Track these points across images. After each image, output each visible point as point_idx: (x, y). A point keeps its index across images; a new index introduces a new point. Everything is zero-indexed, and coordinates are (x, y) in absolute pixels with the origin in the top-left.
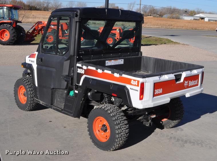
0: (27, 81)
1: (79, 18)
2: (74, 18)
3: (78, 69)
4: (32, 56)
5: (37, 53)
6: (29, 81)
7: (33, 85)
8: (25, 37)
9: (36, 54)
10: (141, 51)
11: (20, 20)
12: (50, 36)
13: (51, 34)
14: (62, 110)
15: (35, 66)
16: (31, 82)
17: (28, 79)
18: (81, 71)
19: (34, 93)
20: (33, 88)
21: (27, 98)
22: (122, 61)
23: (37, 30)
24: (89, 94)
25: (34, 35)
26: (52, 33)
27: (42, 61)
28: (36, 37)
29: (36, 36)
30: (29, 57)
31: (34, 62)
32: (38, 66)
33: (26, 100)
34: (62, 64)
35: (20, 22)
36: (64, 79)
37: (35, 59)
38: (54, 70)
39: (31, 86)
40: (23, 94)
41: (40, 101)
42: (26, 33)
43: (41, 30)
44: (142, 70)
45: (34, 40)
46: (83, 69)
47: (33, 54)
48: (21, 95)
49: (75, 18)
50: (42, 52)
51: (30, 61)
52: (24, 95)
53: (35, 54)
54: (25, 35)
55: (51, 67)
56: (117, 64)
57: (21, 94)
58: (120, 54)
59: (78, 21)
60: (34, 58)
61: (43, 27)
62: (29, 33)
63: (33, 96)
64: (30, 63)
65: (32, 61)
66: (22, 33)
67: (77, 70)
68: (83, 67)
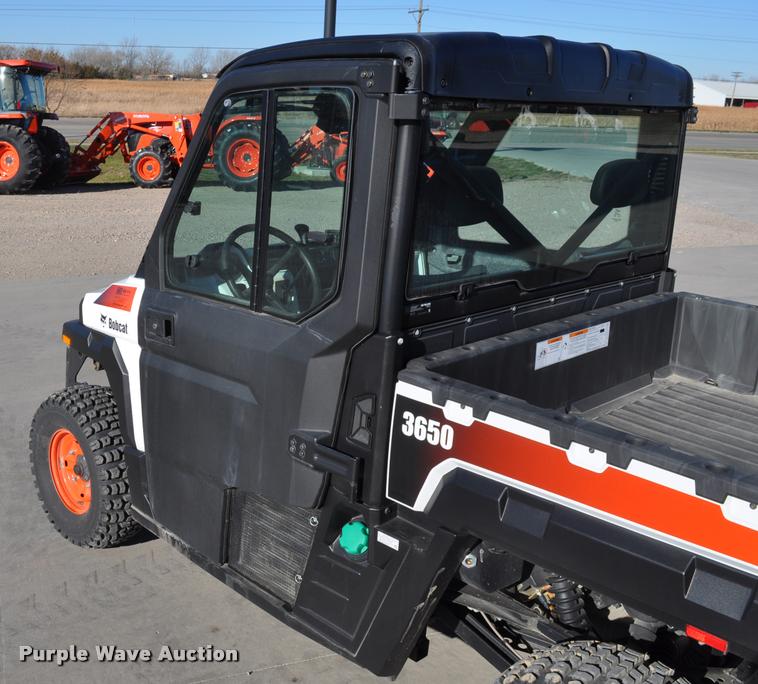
0: (91, 414)
1: (420, 96)
2: (386, 99)
3: (407, 415)
4: (115, 297)
5: (140, 285)
6: (98, 413)
7: (118, 432)
8: (71, 166)
9: (135, 289)
10: (670, 266)
11: (51, 108)
12: (147, 160)
13: (153, 153)
14: (287, 607)
15: (130, 351)
16: (109, 419)
17: (93, 402)
18: (431, 429)
19: (125, 474)
20: (121, 449)
21: (92, 486)
22: (602, 331)
23: (106, 143)
24: (470, 561)
25: (98, 157)
26: (155, 150)
27: (168, 333)
28: (104, 162)
29: (103, 160)
30: (98, 302)
31: (124, 329)
32: (150, 354)
33: (88, 493)
34: (295, 374)
35: (53, 117)
36: (309, 458)
37: (130, 318)
38: (242, 393)
39: (112, 439)
40: (71, 465)
41: (159, 526)
42: (72, 151)
43: (119, 139)
44: (677, 364)
45: (98, 173)
46: (443, 421)
47: (120, 290)
48: (63, 466)
49: (393, 96)
50: (167, 285)
51: (107, 320)
52: (79, 471)
53: (131, 291)
54: (70, 160)
55: (224, 376)
56: (584, 351)
57: (62, 461)
58: (589, 294)
59: (413, 116)
60: (127, 308)
61: (125, 132)
62: (82, 150)
63: (122, 490)
64: (105, 330)
65: (114, 325)
66: (61, 152)
67: (400, 421)
68: (441, 410)
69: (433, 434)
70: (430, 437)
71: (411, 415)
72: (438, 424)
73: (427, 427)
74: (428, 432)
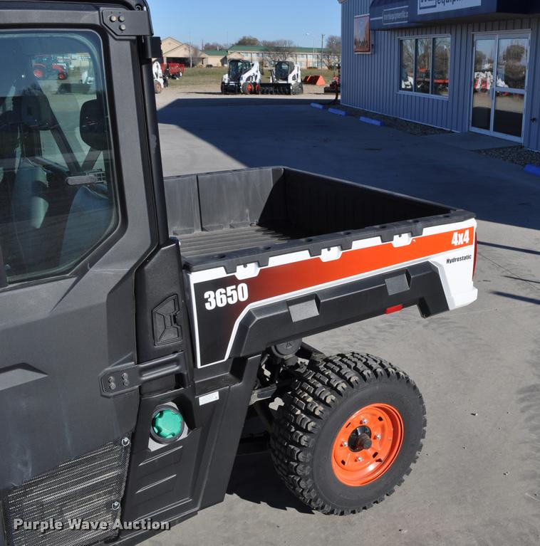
3: (207, 294)
18: (229, 294)
46: (237, 282)
67: (202, 302)
68: (234, 276)
69: (232, 296)
70: (230, 299)
71: (211, 293)
72: (234, 287)
73: (226, 294)
74: (227, 297)
